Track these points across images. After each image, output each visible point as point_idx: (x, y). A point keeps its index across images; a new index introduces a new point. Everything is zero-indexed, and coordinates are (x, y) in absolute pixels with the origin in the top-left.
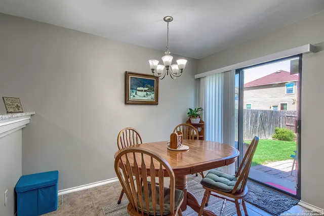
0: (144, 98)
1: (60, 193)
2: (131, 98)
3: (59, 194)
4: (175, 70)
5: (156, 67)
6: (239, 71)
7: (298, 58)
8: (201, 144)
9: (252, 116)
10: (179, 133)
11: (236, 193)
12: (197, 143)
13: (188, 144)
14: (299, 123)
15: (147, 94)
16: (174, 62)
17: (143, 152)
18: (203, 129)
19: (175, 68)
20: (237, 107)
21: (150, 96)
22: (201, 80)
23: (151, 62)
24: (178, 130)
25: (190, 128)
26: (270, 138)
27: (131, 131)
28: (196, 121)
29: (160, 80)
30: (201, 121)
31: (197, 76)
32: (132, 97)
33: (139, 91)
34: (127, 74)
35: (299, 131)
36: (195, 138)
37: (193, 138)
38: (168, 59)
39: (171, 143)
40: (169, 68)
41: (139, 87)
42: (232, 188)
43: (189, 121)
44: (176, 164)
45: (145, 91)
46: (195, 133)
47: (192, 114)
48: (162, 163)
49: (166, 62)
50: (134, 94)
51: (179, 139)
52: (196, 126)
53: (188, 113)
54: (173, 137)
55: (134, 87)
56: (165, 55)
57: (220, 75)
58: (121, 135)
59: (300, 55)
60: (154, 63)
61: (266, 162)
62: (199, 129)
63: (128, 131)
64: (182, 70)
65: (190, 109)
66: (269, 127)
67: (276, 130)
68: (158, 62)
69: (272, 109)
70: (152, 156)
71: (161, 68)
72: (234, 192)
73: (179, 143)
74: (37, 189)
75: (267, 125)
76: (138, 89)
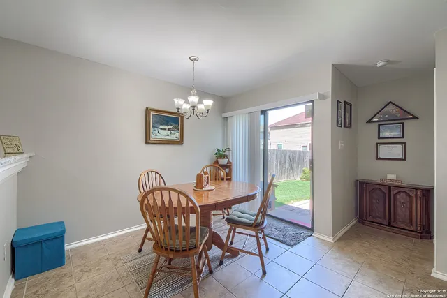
0: (168, 138)
1: (68, 247)
2: (153, 137)
3: (66, 248)
4: (201, 109)
5: (182, 106)
6: (263, 112)
7: (311, 104)
8: (229, 184)
9: (281, 156)
10: (205, 173)
11: (256, 226)
12: (225, 184)
13: (215, 184)
14: (312, 162)
15: (171, 133)
16: (200, 102)
17: (170, 190)
18: (231, 170)
19: (201, 107)
20: (262, 147)
21: (175, 135)
22: (229, 119)
23: (175, 101)
24: (205, 170)
25: (217, 169)
26: (298, 179)
27: (154, 173)
28: (223, 161)
29: (185, 119)
30: (229, 162)
31: (225, 115)
32: (155, 135)
33: (162, 129)
34: (148, 111)
35: (312, 169)
36: (223, 179)
37: (220, 179)
38: (194, 99)
39: (197, 183)
40: (195, 108)
41: (161, 125)
42: (253, 221)
43: (217, 162)
44: (202, 202)
45: (169, 129)
46: (222, 174)
47: (220, 155)
48: (188, 198)
49: (192, 102)
50: (156, 132)
51: (205, 179)
52: (224, 167)
53: (216, 154)
54: (200, 177)
55: (157, 125)
56: (191, 95)
57: (247, 115)
58: (143, 177)
59: (312, 101)
60: (179, 102)
61: (292, 202)
62: (227, 170)
63: (150, 173)
64: (208, 110)
65: (218, 150)
66: (297, 168)
67: (304, 171)
68: (183, 101)
69: (301, 149)
70: (179, 193)
71: (186, 107)
72: (254, 225)
73: (205, 183)
74: (40, 242)
75: (295, 166)
76: (161, 127)
